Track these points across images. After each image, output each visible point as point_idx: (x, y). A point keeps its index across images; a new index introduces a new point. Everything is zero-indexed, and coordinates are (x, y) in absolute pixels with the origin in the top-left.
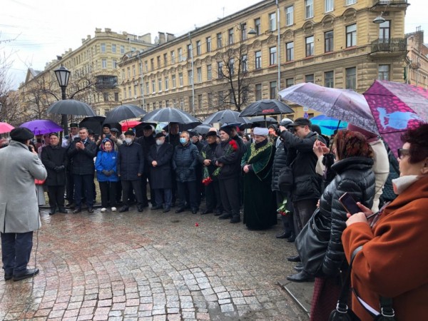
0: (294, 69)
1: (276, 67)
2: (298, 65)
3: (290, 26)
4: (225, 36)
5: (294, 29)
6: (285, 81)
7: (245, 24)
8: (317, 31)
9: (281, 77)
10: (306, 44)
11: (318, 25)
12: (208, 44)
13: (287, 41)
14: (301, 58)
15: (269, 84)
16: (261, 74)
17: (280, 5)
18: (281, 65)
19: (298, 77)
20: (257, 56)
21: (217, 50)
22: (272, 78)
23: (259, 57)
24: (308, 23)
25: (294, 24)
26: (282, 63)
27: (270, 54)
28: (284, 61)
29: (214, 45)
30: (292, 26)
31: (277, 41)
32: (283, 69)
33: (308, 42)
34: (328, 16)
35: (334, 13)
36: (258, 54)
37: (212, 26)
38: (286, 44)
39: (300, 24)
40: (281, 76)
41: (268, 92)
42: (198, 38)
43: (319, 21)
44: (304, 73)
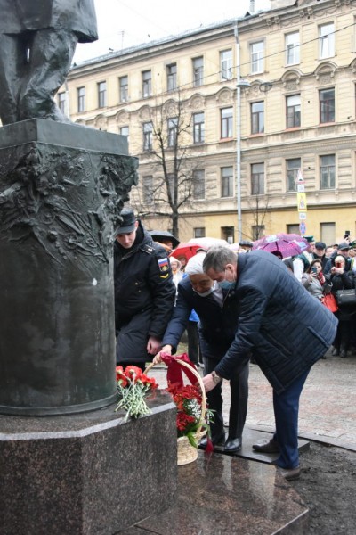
0: (266, 148)
1: (233, 142)
2: (272, 142)
3: (257, 75)
4: (135, 82)
5: (264, 79)
6: (249, 167)
7: (174, 65)
8: (306, 88)
9: (242, 161)
10: (287, 108)
11: (307, 77)
12: (100, 94)
13: (253, 99)
14: (278, 131)
15: (219, 170)
16: (204, 153)
17: (241, 38)
18: (243, 140)
19: (271, 161)
20: (197, 121)
21: (118, 106)
22: (225, 161)
23: (200, 124)
24: (291, 72)
25: (266, 73)
26: (245, 136)
27: (222, 119)
28: (247, 133)
29: (112, 96)
30: (261, 74)
31: (234, 97)
32: (246, 147)
33: (289, 105)
34: (325, 65)
35: (334, 60)
36: (198, 119)
37: (109, 63)
38: (251, 104)
39: (277, 74)
40: (242, 157)
41: (218, 183)
42: (80, 83)
43: (311, 70)
44: (283, 156)
